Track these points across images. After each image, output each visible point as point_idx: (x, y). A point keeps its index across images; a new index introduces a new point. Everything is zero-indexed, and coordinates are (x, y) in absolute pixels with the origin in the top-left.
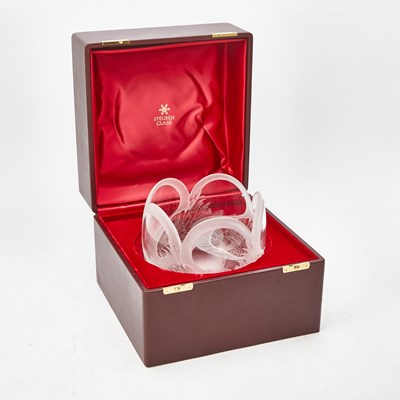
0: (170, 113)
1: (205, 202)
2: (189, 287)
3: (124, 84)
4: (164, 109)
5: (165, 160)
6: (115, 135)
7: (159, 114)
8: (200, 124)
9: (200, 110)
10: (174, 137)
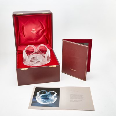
0: (35, 30)
1: (40, 51)
2: (27, 69)
3: (24, 23)
4: (33, 29)
5: (35, 41)
6: (22, 35)
7: (32, 31)
8: (42, 33)
9: (42, 30)
10: (36, 36)
